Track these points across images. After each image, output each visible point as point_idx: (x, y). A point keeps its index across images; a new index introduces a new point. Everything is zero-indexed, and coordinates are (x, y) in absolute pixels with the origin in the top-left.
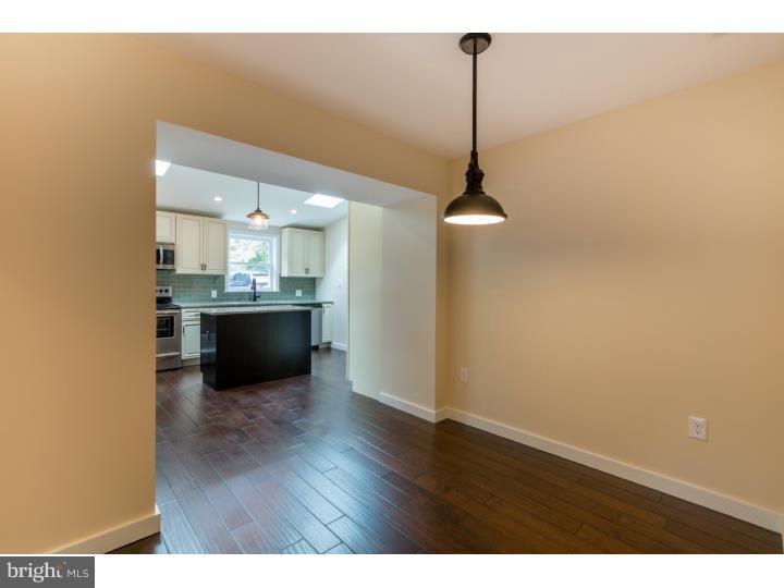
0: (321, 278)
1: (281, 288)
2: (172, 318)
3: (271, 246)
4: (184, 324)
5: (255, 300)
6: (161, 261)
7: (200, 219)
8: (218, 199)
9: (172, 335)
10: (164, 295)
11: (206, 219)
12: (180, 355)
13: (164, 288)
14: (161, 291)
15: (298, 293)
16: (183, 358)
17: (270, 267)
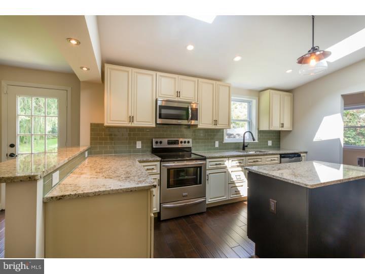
1: (258, 139)
2: (200, 167)
4: (208, 172)
5: (244, 149)
6: (190, 118)
7: (214, 82)
8: (237, 59)
9: (200, 183)
10: (186, 145)
11: (218, 82)
12: (205, 201)
13: (187, 140)
14: (185, 142)
15: (270, 143)
16: (207, 203)
17: (250, 123)
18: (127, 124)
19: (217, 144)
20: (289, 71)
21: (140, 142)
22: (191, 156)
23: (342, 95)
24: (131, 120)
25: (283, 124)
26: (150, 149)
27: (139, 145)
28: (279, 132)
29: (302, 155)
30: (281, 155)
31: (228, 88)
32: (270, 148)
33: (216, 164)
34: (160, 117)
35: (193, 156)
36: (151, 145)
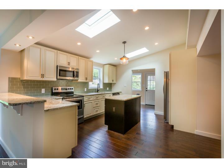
0: (115, 83)
1: (103, 87)
2: (81, 101)
3: (100, 71)
4: (85, 103)
5: (98, 92)
6: (75, 76)
7: (86, 59)
8: (98, 51)
9: (81, 108)
10: (71, 91)
11: (87, 59)
12: (83, 117)
13: (71, 88)
14: (71, 89)
15: (108, 89)
16: (84, 118)
17: (100, 79)
18: (40, 79)
19: (86, 90)
20: (116, 59)
21: (44, 89)
22: (73, 96)
23: (132, 70)
24: (43, 77)
25: (113, 80)
26: (50, 93)
27: (43, 91)
28: (111, 84)
29: (120, 93)
30: (113, 93)
31: (91, 63)
32: (108, 91)
33: (88, 99)
34: (60, 75)
35: (74, 96)
36: (51, 91)
